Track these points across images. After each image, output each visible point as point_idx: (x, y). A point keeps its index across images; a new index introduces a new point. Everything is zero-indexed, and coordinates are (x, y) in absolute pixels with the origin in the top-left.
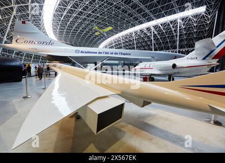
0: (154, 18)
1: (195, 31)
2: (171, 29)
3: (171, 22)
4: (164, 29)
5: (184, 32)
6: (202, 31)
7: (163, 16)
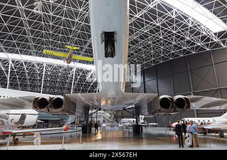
0: (4, 50)
1: (49, 79)
2: (24, 70)
3: (26, 63)
4: (15, 68)
5: (39, 78)
6: (54, 82)
7: (17, 53)
